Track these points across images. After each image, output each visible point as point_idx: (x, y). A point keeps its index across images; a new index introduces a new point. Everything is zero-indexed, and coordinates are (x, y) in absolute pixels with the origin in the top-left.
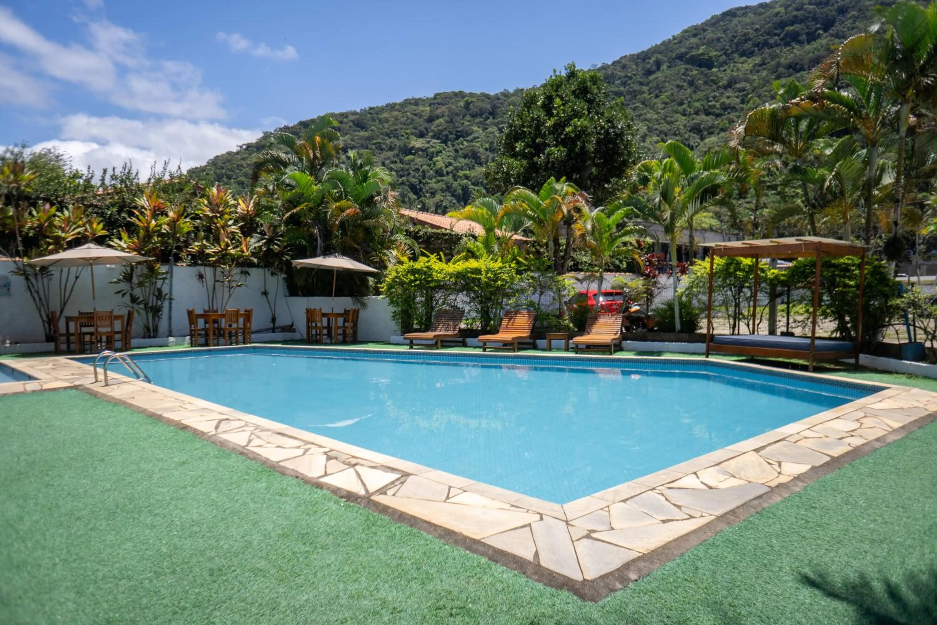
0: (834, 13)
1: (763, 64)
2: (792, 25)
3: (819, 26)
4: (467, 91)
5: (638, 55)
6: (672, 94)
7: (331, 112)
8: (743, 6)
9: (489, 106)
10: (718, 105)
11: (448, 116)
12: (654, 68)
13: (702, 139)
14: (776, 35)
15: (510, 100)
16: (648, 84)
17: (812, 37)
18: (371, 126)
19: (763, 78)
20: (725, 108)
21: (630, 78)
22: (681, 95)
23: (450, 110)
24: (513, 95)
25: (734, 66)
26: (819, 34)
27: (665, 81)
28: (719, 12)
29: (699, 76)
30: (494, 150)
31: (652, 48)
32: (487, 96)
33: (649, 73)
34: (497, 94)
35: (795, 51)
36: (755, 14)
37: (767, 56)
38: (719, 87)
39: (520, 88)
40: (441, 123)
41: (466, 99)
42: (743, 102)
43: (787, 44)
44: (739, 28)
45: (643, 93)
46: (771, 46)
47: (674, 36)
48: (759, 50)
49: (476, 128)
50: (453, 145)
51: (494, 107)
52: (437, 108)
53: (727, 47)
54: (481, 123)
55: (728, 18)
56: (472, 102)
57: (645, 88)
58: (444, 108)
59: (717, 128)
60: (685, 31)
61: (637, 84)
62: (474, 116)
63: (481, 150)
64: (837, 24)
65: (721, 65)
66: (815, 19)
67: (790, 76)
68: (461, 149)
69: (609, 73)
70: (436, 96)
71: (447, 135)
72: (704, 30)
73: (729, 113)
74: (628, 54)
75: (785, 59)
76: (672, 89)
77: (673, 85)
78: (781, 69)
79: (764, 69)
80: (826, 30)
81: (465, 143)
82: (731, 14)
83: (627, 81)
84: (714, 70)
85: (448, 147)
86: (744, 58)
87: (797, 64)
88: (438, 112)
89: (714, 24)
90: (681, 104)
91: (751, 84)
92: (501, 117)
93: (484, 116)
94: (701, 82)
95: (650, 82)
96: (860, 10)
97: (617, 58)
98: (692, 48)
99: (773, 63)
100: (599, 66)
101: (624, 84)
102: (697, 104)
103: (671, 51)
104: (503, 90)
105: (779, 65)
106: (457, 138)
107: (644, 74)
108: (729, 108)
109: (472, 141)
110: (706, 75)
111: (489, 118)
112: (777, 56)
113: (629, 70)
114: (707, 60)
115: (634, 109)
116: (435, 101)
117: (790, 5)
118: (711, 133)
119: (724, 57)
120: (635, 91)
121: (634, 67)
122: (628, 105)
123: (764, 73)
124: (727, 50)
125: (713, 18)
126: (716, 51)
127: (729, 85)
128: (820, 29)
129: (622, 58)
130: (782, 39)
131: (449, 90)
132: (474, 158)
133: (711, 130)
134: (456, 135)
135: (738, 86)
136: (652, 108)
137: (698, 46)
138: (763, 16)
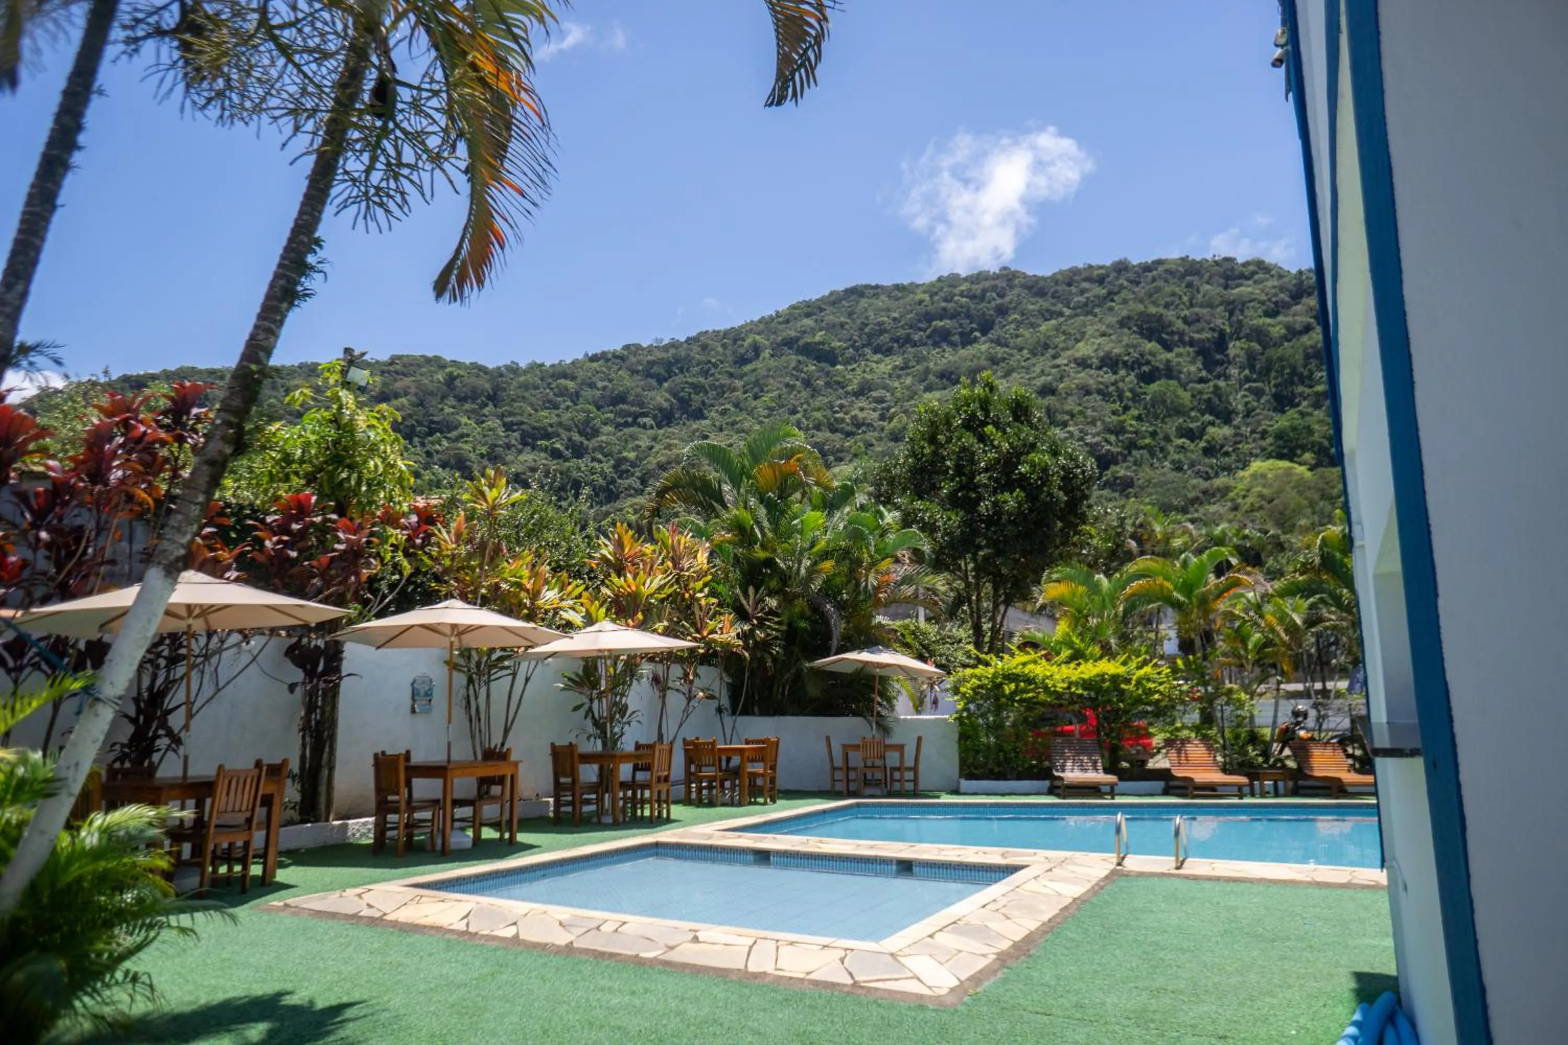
0: (992, 312)
1: (905, 367)
2: (941, 320)
3: (974, 326)
4: (448, 358)
5: (726, 334)
6: (780, 396)
7: (190, 365)
8: (873, 284)
9: (487, 386)
10: (848, 419)
11: (416, 395)
12: (751, 354)
13: (828, 466)
14: (920, 329)
15: (522, 379)
16: (741, 377)
17: (967, 340)
18: (270, 397)
19: (908, 388)
20: (858, 424)
21: (715, 366)
22: (792, 399)
23: (418, 383)
24: (525, 372)
25: (866, 366)
26: (976, 337)
27: (768, 376)
28: (841, 287)
29: (817, 374)
30: (496, 458)
31: (747, 324)
32: (482, 369)
33: (742, 360)
34: (499, 368)
35: (947, 355)
36: (889, 297)
37: (911, 356)
38: (847, 393)
39: (539, 362)
40: (403, 406)
41: (448, 370)
42: (882, 418)
43: (936, 345)
44: (871, 314)
45: (735, 389)
46: (915, 345)
47: (777, 312)
48: (900, 347)
49: (464, 420)
50: (423, 445)
51: (497, 388)
52: (395, 380)
53: (856, 338)
54: (473, 411)
55: (853, 297)
56: (459, 376)
57: (738, 383)
58: (407, 381)
59: (848, 452)
60: (793, 307)
61: (726, 376)
62: (462, 399)
63: (472, 456)
64: (997, 327)
65: (847, 362)
66: (968, 316)
67: (945, 388)
68: (437, 452)
69: (683, 354)
70: (393, 361)
71: (413, 426)
72: (821, 310)
73: (864, 432)
74: (711, 330)
75: (936, 364)
76: (778, 389)
77: (780, 382)
78: (931, 377)
79: (908, 375)
80: (984, 333)
81: (445, 443)
82: (856, 292)
83: (709, 369)
84: (839, 367)
85: (415, 447)
86: (879, 356)
87: (952, 373)
88: (398, 385)
89: (834, 303)
90: (794, 412)
91: (892, 394)
92: (508, 405)
93: (479, 401)
94: (821, 383)
95: (745, 374)
96: (1023, 314)
97: (693, 334)
98: (805, 332)
99: (918, 367)
100: (666, 342)
101: (706, 374)
102: (818, 415)
103: (775, 333)
104: (509, 363)
105: (927, 371)
106: (431, 433)
107: (736, 362)
108: (863, 424)
109: (457, 439)
110: (828, 374)
111: (486, 405)
112: (925, 359)
113: (713, 353)
114: (829, 352)
115: (724, 413)
116: (391, 368)
117: (936, 293)
118: (840, 460)
119: (851, 350)
120: (722, 386)
121: (720, 349)
122: (713, 406)
123: (909, 381)
124: (855, 342)
125: (832, 293)
126: (840, 340)
127: (863, 391)
128: (976, 330)
129: (701, 334)
130: (929, 337)
131: (417, 353)
132: (459, 469)
133: (839, 455)
134: (429, 428)
135: (874, 394)
136: (751, 413)
137: (813, 332)
138: (901, 301)
